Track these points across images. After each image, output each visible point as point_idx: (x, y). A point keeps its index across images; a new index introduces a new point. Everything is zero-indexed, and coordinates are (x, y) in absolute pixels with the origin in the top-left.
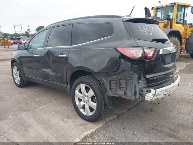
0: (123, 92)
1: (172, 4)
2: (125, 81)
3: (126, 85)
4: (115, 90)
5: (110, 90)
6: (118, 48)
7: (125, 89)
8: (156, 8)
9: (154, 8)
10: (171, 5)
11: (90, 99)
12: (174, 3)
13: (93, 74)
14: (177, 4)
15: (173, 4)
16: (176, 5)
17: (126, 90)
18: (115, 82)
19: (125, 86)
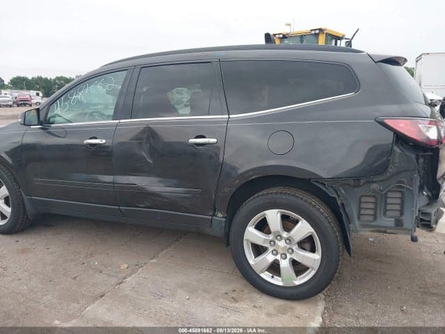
0: (393, 220)
1: (315, 30)
2: (399, 195)
3: (402, 205)
4: (371, 218)
5: (359, 218)
6: (386, 121)
7: (398, 214)
8: (281, 36)
9: (277, 36)
10: (313, 32)
11: (297, 246)
12: (320, 30)
13: (314, 183)
14: (325, 32)
15: (317, 32)
16: (323, 33)
17: (402, 214)
18: (372, 200)
19: (398, 207)
